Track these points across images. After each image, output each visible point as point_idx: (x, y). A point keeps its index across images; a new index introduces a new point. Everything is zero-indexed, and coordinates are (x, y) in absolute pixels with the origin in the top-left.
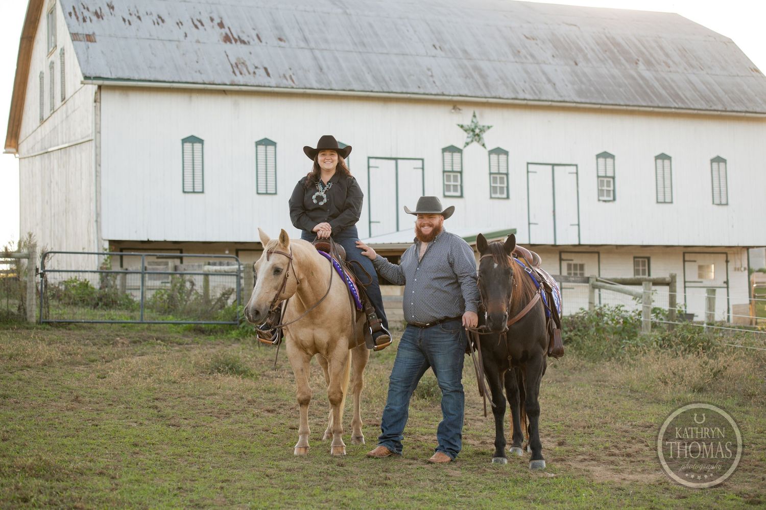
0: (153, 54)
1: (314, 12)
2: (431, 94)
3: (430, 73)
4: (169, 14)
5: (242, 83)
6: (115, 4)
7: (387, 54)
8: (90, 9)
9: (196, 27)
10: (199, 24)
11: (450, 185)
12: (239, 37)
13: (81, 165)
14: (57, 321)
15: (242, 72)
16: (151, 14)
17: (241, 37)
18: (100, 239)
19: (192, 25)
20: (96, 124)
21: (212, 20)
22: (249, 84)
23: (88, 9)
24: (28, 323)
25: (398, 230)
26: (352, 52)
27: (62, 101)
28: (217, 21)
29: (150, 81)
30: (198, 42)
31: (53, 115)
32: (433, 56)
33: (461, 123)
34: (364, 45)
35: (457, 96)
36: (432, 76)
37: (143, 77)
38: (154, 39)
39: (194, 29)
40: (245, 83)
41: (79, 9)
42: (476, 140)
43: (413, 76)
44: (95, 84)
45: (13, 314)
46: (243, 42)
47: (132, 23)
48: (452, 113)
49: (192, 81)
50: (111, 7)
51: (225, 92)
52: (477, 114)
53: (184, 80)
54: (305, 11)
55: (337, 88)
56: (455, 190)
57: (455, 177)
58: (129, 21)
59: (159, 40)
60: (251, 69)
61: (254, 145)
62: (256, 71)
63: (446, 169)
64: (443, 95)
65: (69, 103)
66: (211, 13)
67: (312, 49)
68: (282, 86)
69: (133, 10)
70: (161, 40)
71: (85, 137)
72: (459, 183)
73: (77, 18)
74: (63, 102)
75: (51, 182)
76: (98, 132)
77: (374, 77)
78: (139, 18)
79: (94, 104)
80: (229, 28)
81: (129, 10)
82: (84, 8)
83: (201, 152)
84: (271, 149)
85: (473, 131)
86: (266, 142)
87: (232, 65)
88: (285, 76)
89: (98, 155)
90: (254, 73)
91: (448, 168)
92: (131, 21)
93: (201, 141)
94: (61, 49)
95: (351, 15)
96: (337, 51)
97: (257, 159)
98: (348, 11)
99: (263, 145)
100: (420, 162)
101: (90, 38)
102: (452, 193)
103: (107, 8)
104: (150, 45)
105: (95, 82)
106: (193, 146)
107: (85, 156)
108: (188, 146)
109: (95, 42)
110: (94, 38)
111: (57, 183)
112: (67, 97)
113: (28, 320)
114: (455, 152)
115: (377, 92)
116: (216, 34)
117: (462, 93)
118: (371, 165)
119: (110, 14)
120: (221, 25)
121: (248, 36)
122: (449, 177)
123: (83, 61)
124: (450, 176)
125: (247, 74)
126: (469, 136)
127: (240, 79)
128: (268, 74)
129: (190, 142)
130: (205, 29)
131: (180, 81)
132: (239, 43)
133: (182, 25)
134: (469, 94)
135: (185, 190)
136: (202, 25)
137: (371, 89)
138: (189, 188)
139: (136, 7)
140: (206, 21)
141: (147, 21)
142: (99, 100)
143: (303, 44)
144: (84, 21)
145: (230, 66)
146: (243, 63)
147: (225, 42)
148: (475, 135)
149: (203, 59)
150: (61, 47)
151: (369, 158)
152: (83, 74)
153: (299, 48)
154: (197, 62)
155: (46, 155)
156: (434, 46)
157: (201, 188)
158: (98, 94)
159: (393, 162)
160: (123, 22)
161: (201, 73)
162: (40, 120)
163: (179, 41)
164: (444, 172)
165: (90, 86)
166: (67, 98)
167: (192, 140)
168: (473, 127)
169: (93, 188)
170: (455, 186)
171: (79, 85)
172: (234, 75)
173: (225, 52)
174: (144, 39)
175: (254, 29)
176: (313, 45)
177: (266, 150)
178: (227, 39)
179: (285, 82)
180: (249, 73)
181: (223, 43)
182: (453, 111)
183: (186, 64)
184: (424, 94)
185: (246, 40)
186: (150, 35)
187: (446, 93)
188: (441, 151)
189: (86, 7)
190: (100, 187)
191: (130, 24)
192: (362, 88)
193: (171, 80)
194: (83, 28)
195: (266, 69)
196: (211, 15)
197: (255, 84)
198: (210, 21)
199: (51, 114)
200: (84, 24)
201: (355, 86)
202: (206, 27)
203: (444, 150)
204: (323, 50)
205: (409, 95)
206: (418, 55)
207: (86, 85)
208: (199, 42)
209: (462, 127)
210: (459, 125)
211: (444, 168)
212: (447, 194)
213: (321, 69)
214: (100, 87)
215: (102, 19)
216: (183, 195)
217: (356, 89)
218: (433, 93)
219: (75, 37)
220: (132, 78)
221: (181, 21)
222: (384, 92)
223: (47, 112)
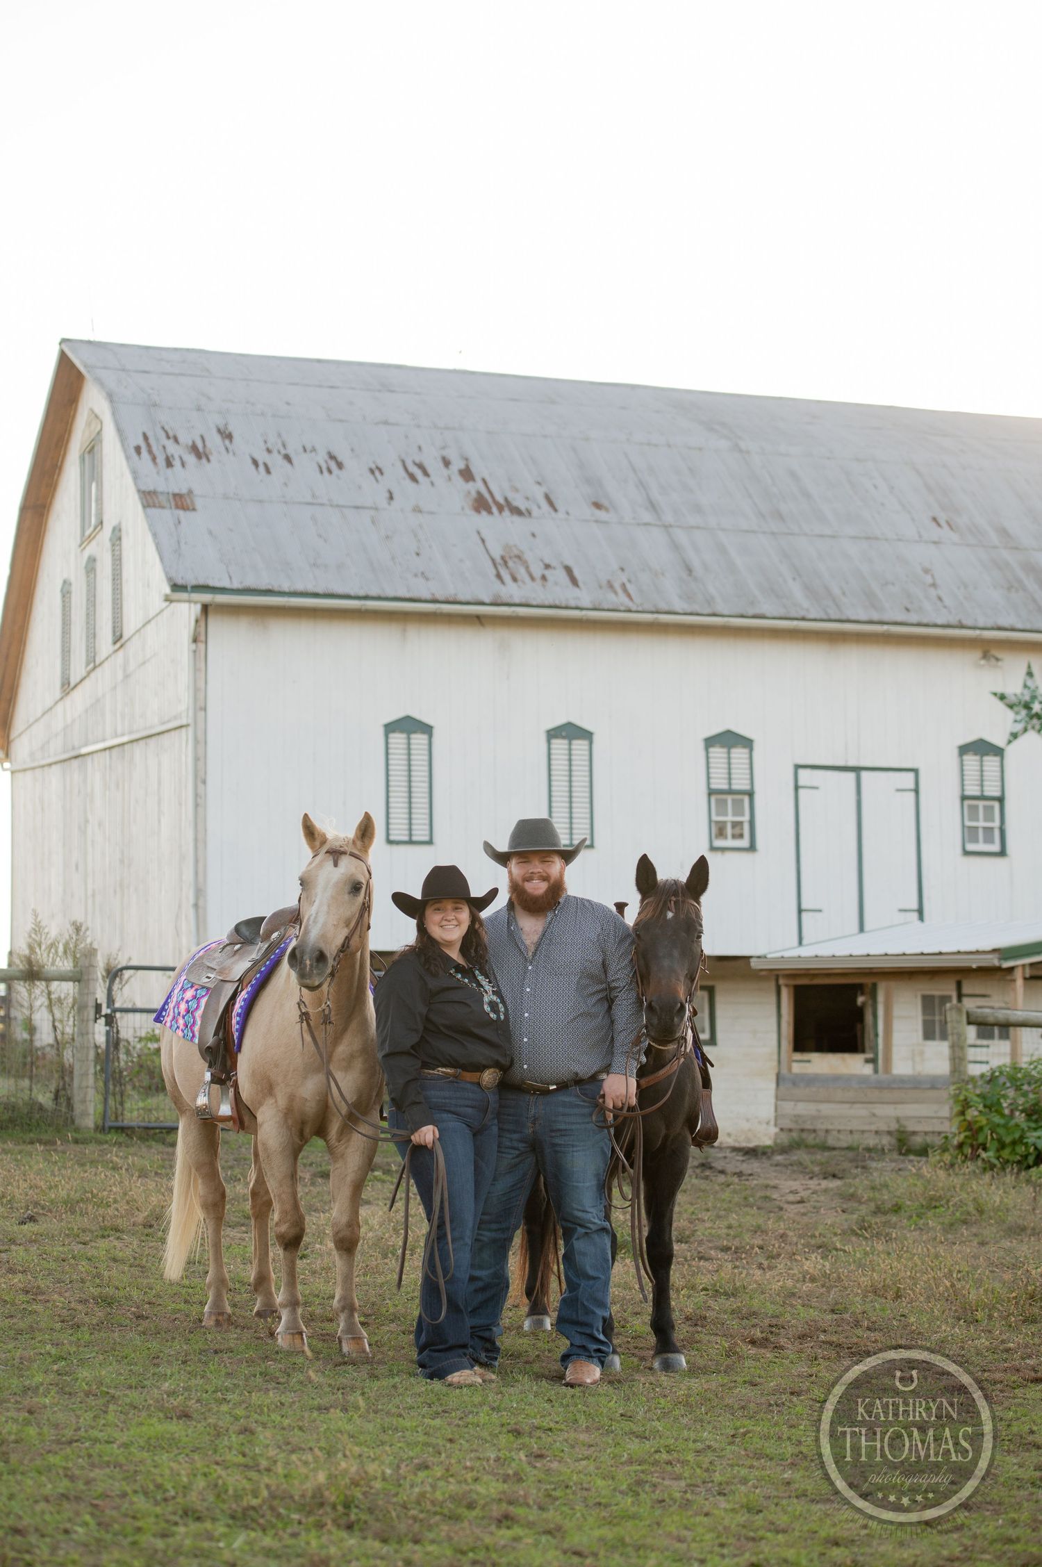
0: (320, 536)
1: (669, 446)
2: (936, 626)
3: (929, 580)
4: (352, 450)
5: (517, 601)
6: (233, 429)
7: (833, 537)
8: (181, 439)
9: (413, 478)
10: (418, 473)
11: (977, 828)
12: (506, 499)
13: (159, 783)
14: (143, 1124)
15: (519, 577)
16: (314, 450)
17: (510, 499)
19: (404, 474)
20: (196, 690)
21: (447, 463)
22: (534, 603)
23: (176, 440)
24: (77, 1130)
25: (862, 929)
26: (753, 532)
27: (115, 643)
28: (458, 464)
29: (316, 595)
30: (417, 510)
31: (93, 675)
32: (935, 543)
33: (999, 690)
34: (780, 517)
35: (992, 629)
36: (934, 585)
37: (300, 587)
38: (322, 505)
39: (408, 482)
40: (523, 601)
41: (157, 440)
42: (1033, 728)
43: (893, 584)
44: (196, 603)
45: (41, 1108)
46: (516, 511)
47: (272, 470)
48: (983, 666)
49: (408, 595)
50: (227, 436)
51: (479, 620)
52: (1035, 670)
53: (391, 594)
54: (649, 444)
55: (726, 612)
56: (989, 839)
57: (989, 810)
58: (266, 465)
59: (331, 506)
60: (537, 571)
61: (543, 738)
62: (547, 573)
63: (967, 793)
64: (961, 626)
65: (133, 647)
66: (444, 448)
67: (667, 527)
68: (606, 607)
69: (273, 441)
70: (338, 506)
71: (169, 721)
72: (997, 824)
73: (154, 459)
74: (118, 645)
75: (87, 821)
76: (201, 707)
77: (808, 589)
78: (287, 458)
79: (193, 646)
80: (484, 481)
81: (265, 442)
82: (168, 437)
83: (426, 752)
84: (580, 746)
85: (1027, 706)
86: (570, 732)
87: (493, 561)
88: (610, 586)
89: (200, 760)
90: (544, 578)
91: (972, 790)
92: (270, 465)
93: (427, 729)
94: (114, 529)
95: (748, 452)
96: (723, 530)
97: (550, 770)
98: (743, 445)
99: (564, 738)
100: (911, 775)
101: (182, 502)
102: (981, 847)
103: (217, 439)
104: (313, 518)
105: (196, 596)
106: (409, 739)
107: (169, 762)
108: (398, 739)
109: (194, 509)
110: (192, 502)
111: (100, 825)
112: (128, 630)
113: (77, 1122)
114: (987, 754)
115: (815, 620)
116: (456, 494)
117: (1003, 622)
118: (801, 783)
119: (223, 449)
120: (467, 474)
121: (527, 498)
122: (974, 809)
123: (168, 551)
124: (976, 807)
125: (527, 579)
126: (1019, 718)
127: (512, 591)
128: (574, 581)
129: (402, 731)
130: (432, 484)
131: (383, 595)
132: (506, 513)
133: (382, 473)
134: (1019, 626)
135: (392, 838)
136: (426, 474)
137: (802, 614)
138: (399, 833)
139: (279, 435)
140: (434, 466)
141: (305, 465)
142: (202, 638)
143: (647, 517)
144: (169, 464)
145: (490, 563)
146: (519, 557)
147: (477, 510)
148: (1031, 717)
149: (430, 547)
150: (114, 523)
151: (798, 767)
152: (170, 579)
153: (639, 524)
154: (418, 554)
155: (75, 763)
156: (935, 519)
157: (427, 833)
158: (202, 624)
159: (851, 776)
160: (253, 467)
161: (427, 579)
162: (63, 685)
163: (376, 509)
164: (964, 798)
165: (184, 607)
166: (125, 637)
167: (408, 726)
168: (1027, 698)
169: (189, 834)
170: (989, 830)
171: (159, 603)
172: (498, 582)
173: (479, 533)
174: (300, 503)
175: (539, 483)
176: (669, 518)
177: (570, 750)
178: (481, 504)
179: (612, 599)
180: (533, 579)
181: (473, 513)
182: (983, 662)
183: (393, 559)
184: (919, 625)
185: (523, 508)
187: (966, 622)
188: (956, 752)
189: (171, 434)
190: (206, 830)
191: (268, 471)
192: (782, 612)
193: (362, 593)
194: (166, 479)
195: (569, 570)
196: (445, 453)
197: (547, 603)
198: (441, 465)
199: (89, 673)
200: (169, 471)
201: (766, 607)
202: (433, 478)
203: (964, 750)
204: (692, 527)
205: (885, 627)
206: (899, 540)
207: (174, 604)
208: (420, 511)
209: (1002, 697)
210: (995, 694)
211: (963, 790)
212: (971, 847)
213: (690, 571)
214: (205, 608)
215: (208, 460)
216: (388, 847)
217: (768, 614)
218: (939, 622)
219: (149, 499)
220: (276, 589)
221: (380, 465)
222: (830, 620)
223: (78, 668)
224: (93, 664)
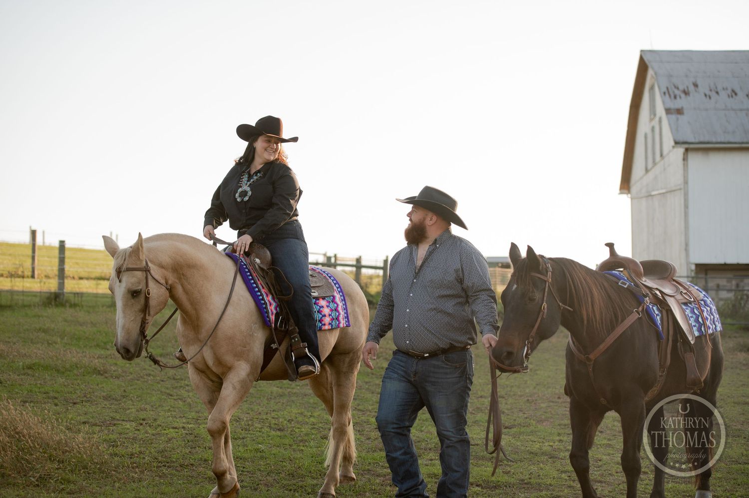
0: (727, 121)
4: (741, 88)
6: (699, 83)
8: (680, 88)
13: (674, 207)
16: (727, 89)
18: (688, 263)
20: (684, 177)
23: (678, 88)
29: (725, 143)
31: (654, 167)
37: (719, 140)
38: (729, 110)
41: (671, 89)
44: (683, 147)
50: (696, 85)
58: (709, 96)
59: (732, 110)
65: (666, 159)
69: (712, 87)
70: (734, 110)
71: (676, 187)
73: (670, 96)
74: (662, 158)
75: (654, 218)
76: (686, 182)
78: (717, 93)
79: (683, 162)
81: (709, 87)
82: (675, 88)
89: (686, 200)
92: (711, 96)
94: (659, 118)
101: (679, 111)
103: (693, 87)
104: (725, 115)
105: (683, 145)
107: (676, 201)
109: (683, 114)
110: (683, 111)
111: (658, 219)
119: (694, 91)
123: (674, 130)
139: (715, 85)
141: (723, 94)
142: (686, 159)
144: (675, 97)
150: (659, 116)
152: (674, 140)
155: (650, 197)
158: (686, 154)
160: (705, 97)
162: (646, 170)
165: (680, 149)
166: (664, 155)
171: (671, 148)
174: (720, 109)
186: (726, 106)
189: (676, 86)
191: (710, 98)
193: (740, 141)
194: (674, 103)
200: (675, 100)
207: (677, 147)
214: (687, 150)
215: (689, 95)
219: (668, 111)
223: (650, 165)
224: (655, 163)
